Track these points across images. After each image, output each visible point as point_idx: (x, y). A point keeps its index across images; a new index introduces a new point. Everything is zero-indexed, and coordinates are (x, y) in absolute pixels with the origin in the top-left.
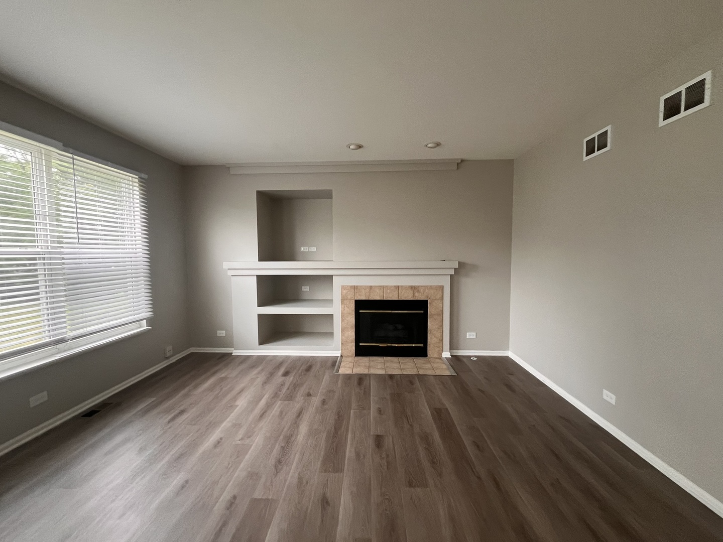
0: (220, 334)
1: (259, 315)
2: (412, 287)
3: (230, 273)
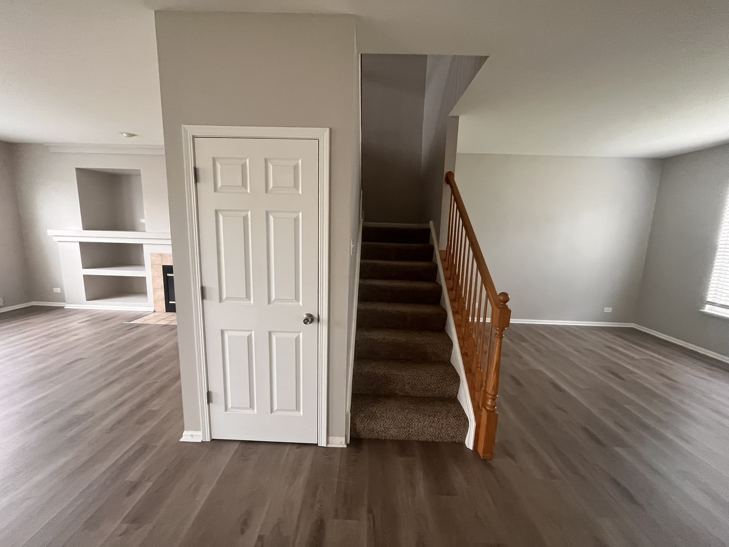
0: (56, 290)
1: (84, 276)
3: (56, 239)
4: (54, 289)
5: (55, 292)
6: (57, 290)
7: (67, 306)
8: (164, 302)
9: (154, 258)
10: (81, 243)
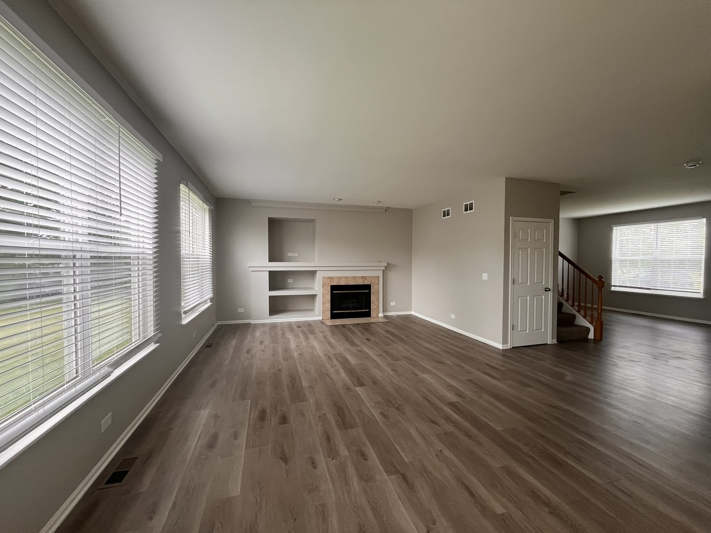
1: (270, 297)
2: (363, 277)
3: (250, 270)
4: (239, 309)
5: (239, 311)
6: (241, 310)
7: (253, 322)
8: (330, 312)
9: (324, 280)
10: (270, 272)
